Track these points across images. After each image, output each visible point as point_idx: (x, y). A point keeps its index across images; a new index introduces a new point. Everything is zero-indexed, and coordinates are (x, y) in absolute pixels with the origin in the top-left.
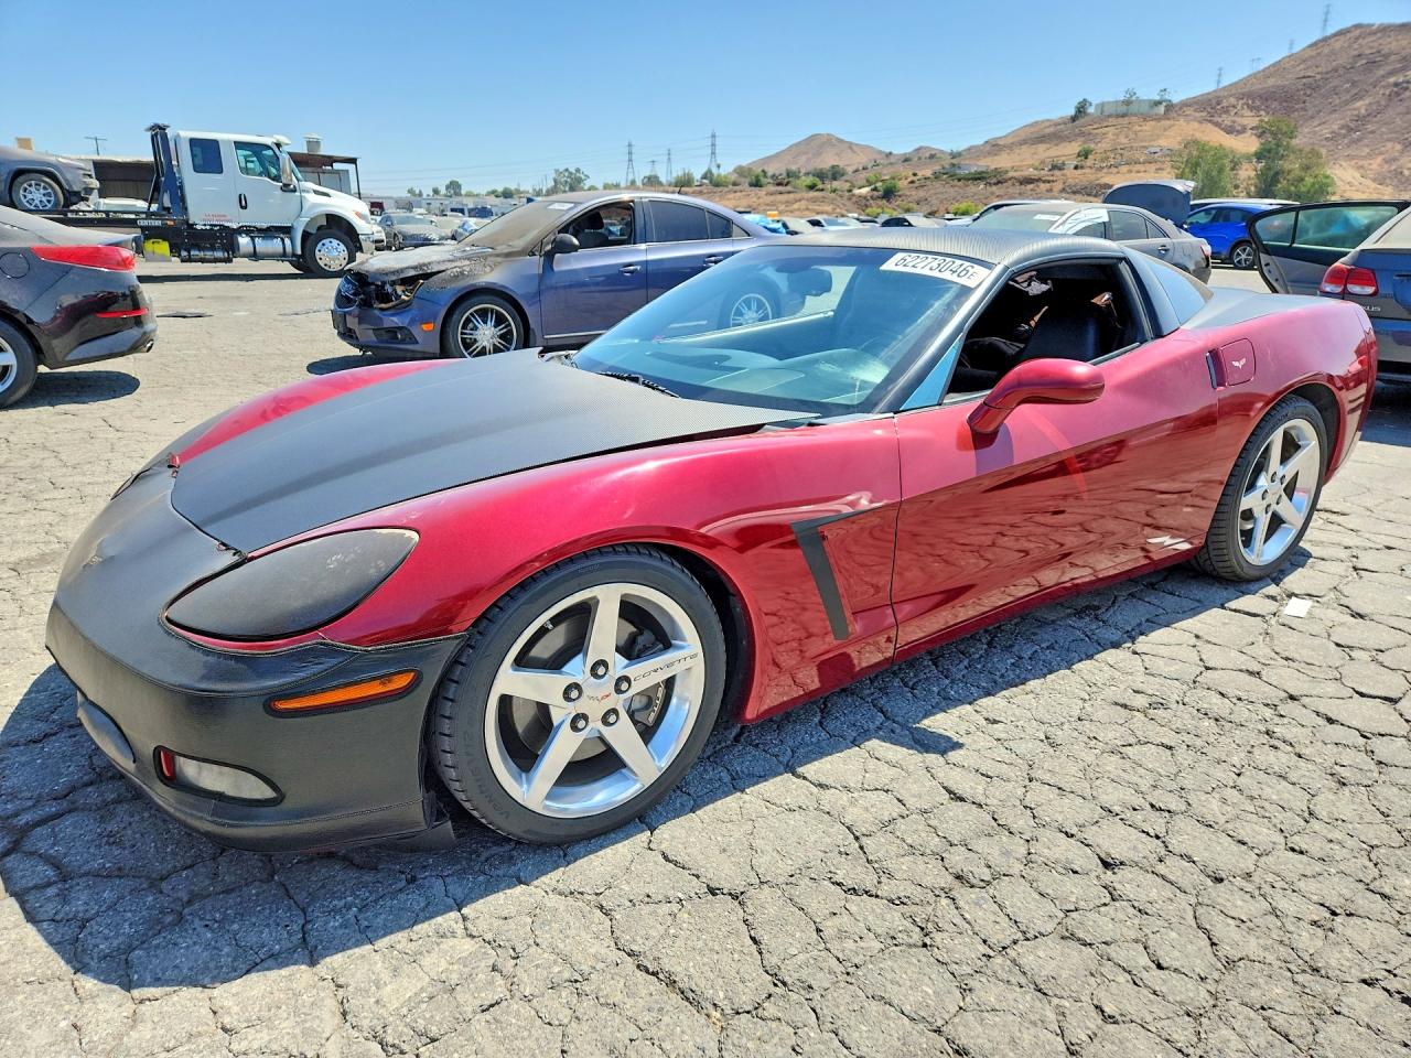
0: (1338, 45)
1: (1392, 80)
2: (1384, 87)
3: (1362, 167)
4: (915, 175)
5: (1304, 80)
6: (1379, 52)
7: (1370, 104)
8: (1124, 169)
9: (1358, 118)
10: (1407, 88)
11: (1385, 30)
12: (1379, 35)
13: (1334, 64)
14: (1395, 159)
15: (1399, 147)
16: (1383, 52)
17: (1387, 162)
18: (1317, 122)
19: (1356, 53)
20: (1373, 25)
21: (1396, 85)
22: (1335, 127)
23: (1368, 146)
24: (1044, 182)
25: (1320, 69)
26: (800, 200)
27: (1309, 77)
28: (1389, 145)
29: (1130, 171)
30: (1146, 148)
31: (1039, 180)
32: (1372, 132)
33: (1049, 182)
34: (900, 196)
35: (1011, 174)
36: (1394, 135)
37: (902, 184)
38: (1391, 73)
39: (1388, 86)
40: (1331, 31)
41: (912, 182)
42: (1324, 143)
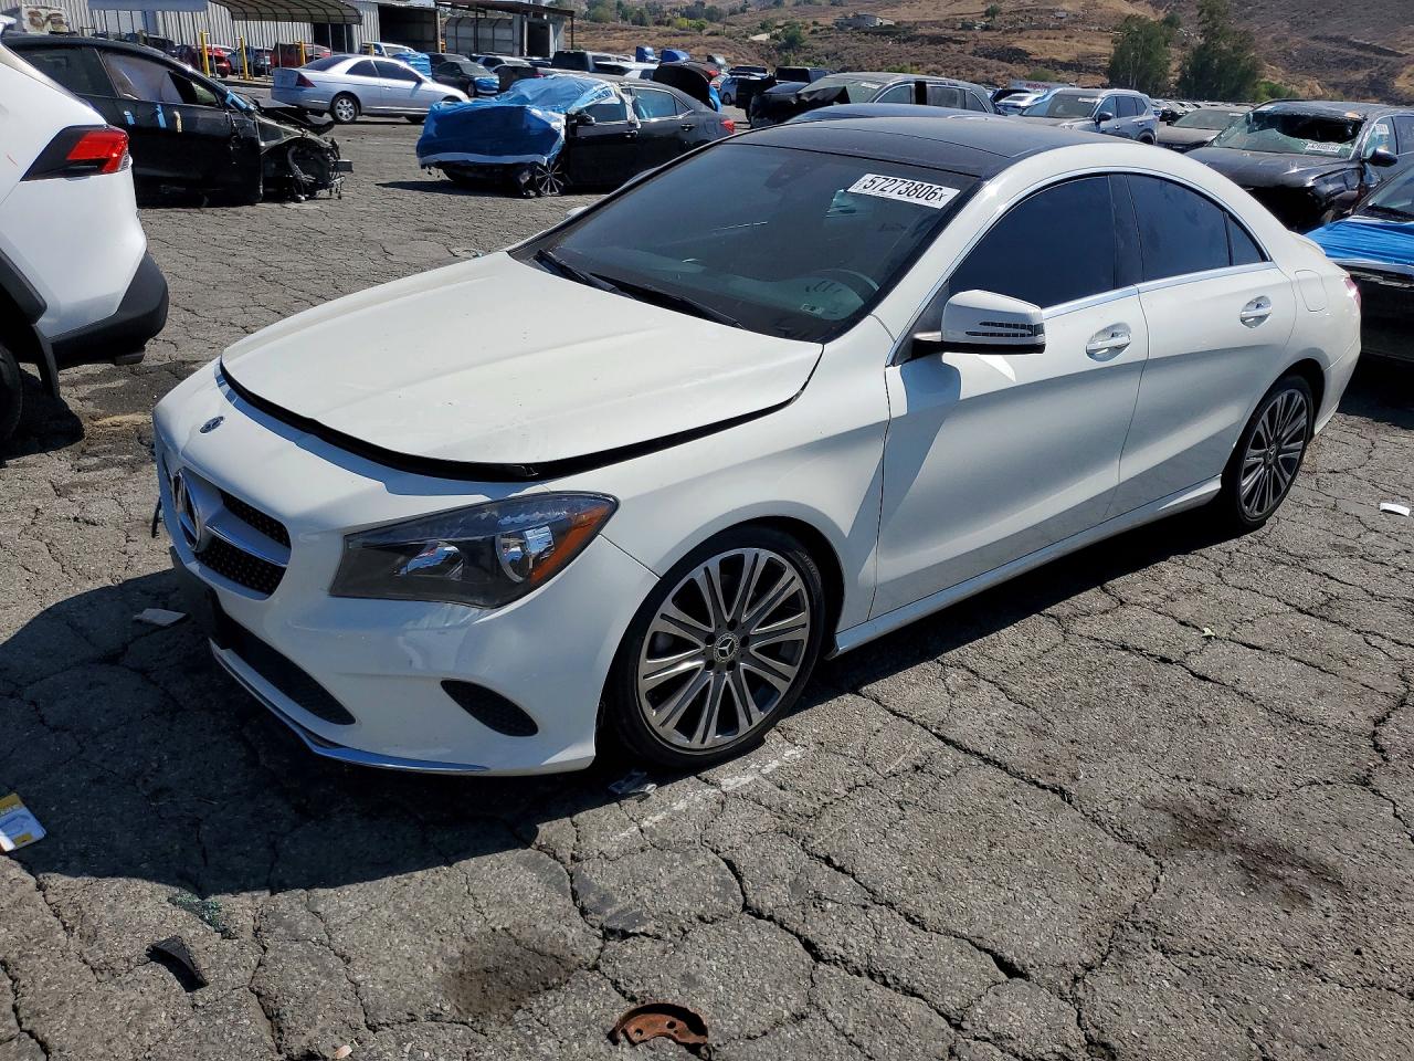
4: (815, 23)
8: (1035, 33)
17: (1276, 42)
23: (1258, 23)
24: (956, 42)
26: (698, 45)
28: (1279, 23)
29: (1040, 37)
30: (1052, 11)
31: (950, 39)
32: (1261, 8)
33: (960, 42)
34: (806, 48)
35: (920, 31)
37: (805, 33)
41: (814, 32)
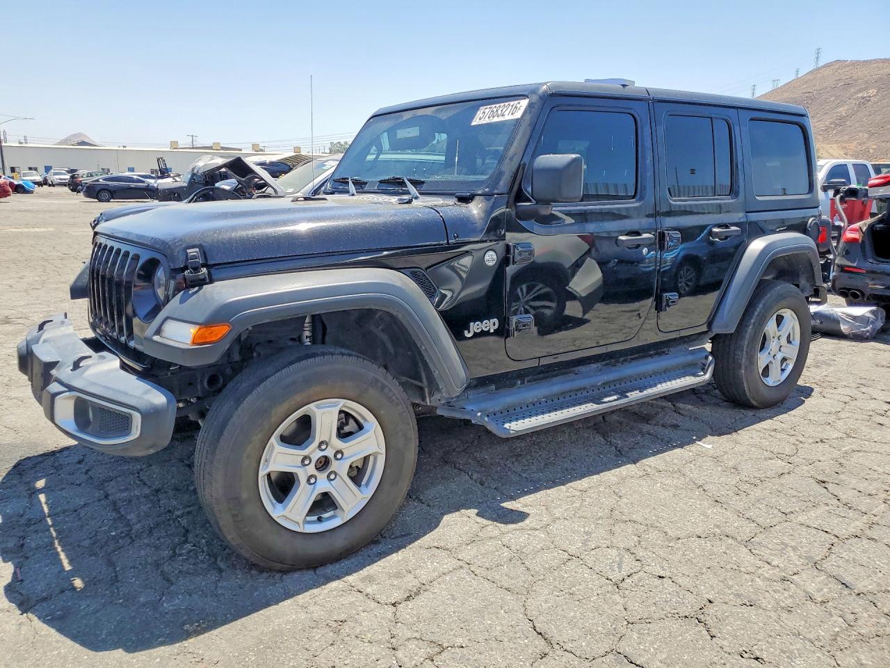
0: (825, 74)
1: (860, 95)
2: (855, 99)
3: (845, 147)
5: (806, 95)
6: (851, 78)
7: (848, 109)
9: (841, 118)
10: (869, 100)
11: (855, 64)
12: (851, 67)
13: (824, 85)
14: (864, 143)
15: (866, 135)
16: (854, 78)
18: (816, 120)
19: (837, 78)
20: (847, 61)
21: (863, 98)
22: (827, 123)
25: (815, 88)
27: (810, 92)
36: (863, 128)
38: (860, 91)
39: (858, 98)
40: (821, 64)
42: (822, 133)
